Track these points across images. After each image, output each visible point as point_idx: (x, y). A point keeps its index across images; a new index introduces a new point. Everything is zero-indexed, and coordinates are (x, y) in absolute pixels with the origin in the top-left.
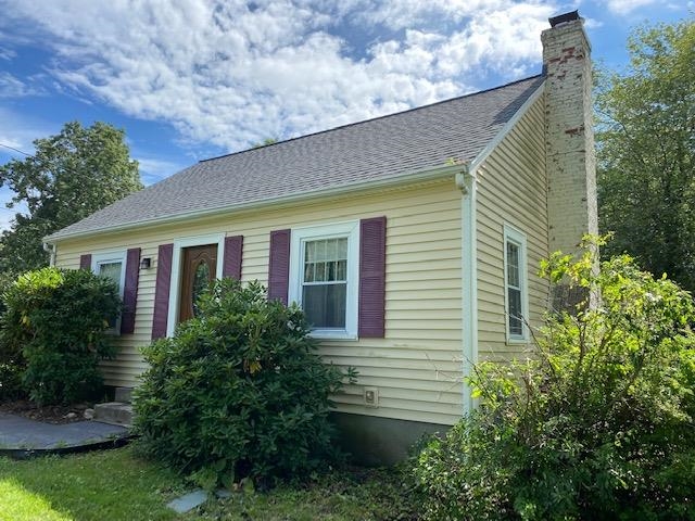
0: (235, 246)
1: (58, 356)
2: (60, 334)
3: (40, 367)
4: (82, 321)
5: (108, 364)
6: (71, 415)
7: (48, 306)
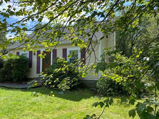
0: (55, 51)
1: (20, 72)
2: (20, 68)
3: (16, 74)
4: (24, 65)
5: (27, 74)
6: (24, 83)
7: (17, 63)
